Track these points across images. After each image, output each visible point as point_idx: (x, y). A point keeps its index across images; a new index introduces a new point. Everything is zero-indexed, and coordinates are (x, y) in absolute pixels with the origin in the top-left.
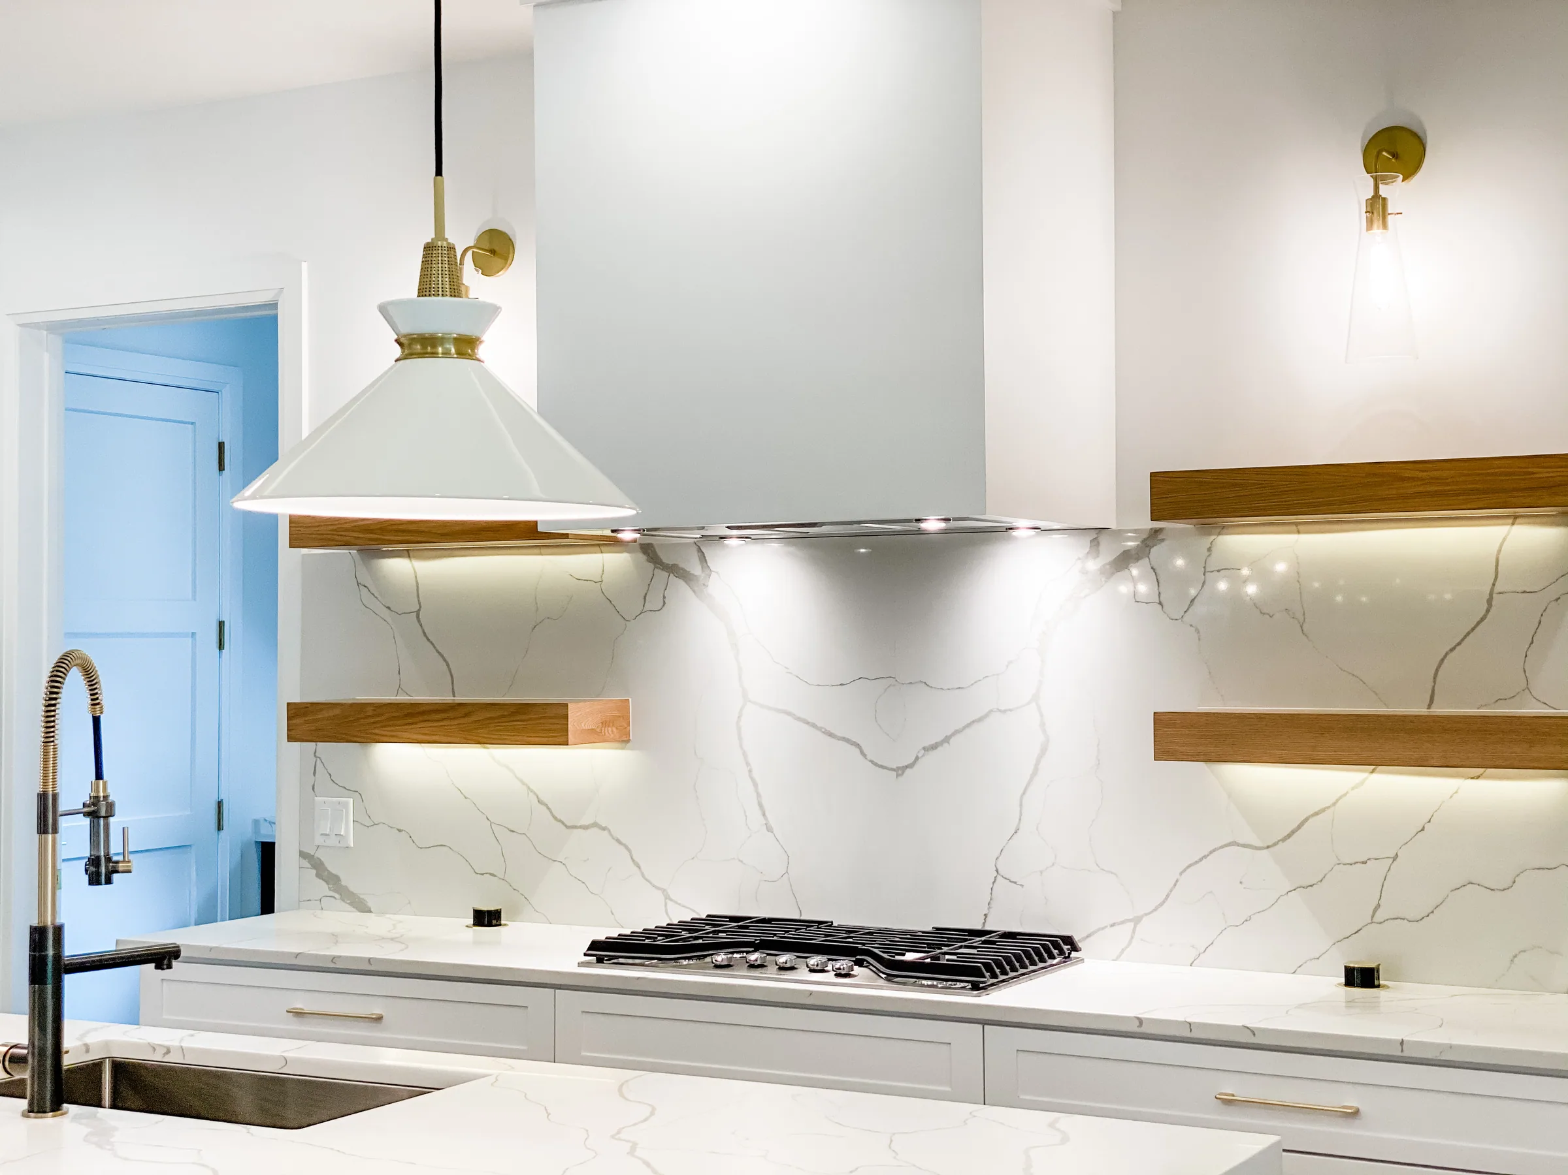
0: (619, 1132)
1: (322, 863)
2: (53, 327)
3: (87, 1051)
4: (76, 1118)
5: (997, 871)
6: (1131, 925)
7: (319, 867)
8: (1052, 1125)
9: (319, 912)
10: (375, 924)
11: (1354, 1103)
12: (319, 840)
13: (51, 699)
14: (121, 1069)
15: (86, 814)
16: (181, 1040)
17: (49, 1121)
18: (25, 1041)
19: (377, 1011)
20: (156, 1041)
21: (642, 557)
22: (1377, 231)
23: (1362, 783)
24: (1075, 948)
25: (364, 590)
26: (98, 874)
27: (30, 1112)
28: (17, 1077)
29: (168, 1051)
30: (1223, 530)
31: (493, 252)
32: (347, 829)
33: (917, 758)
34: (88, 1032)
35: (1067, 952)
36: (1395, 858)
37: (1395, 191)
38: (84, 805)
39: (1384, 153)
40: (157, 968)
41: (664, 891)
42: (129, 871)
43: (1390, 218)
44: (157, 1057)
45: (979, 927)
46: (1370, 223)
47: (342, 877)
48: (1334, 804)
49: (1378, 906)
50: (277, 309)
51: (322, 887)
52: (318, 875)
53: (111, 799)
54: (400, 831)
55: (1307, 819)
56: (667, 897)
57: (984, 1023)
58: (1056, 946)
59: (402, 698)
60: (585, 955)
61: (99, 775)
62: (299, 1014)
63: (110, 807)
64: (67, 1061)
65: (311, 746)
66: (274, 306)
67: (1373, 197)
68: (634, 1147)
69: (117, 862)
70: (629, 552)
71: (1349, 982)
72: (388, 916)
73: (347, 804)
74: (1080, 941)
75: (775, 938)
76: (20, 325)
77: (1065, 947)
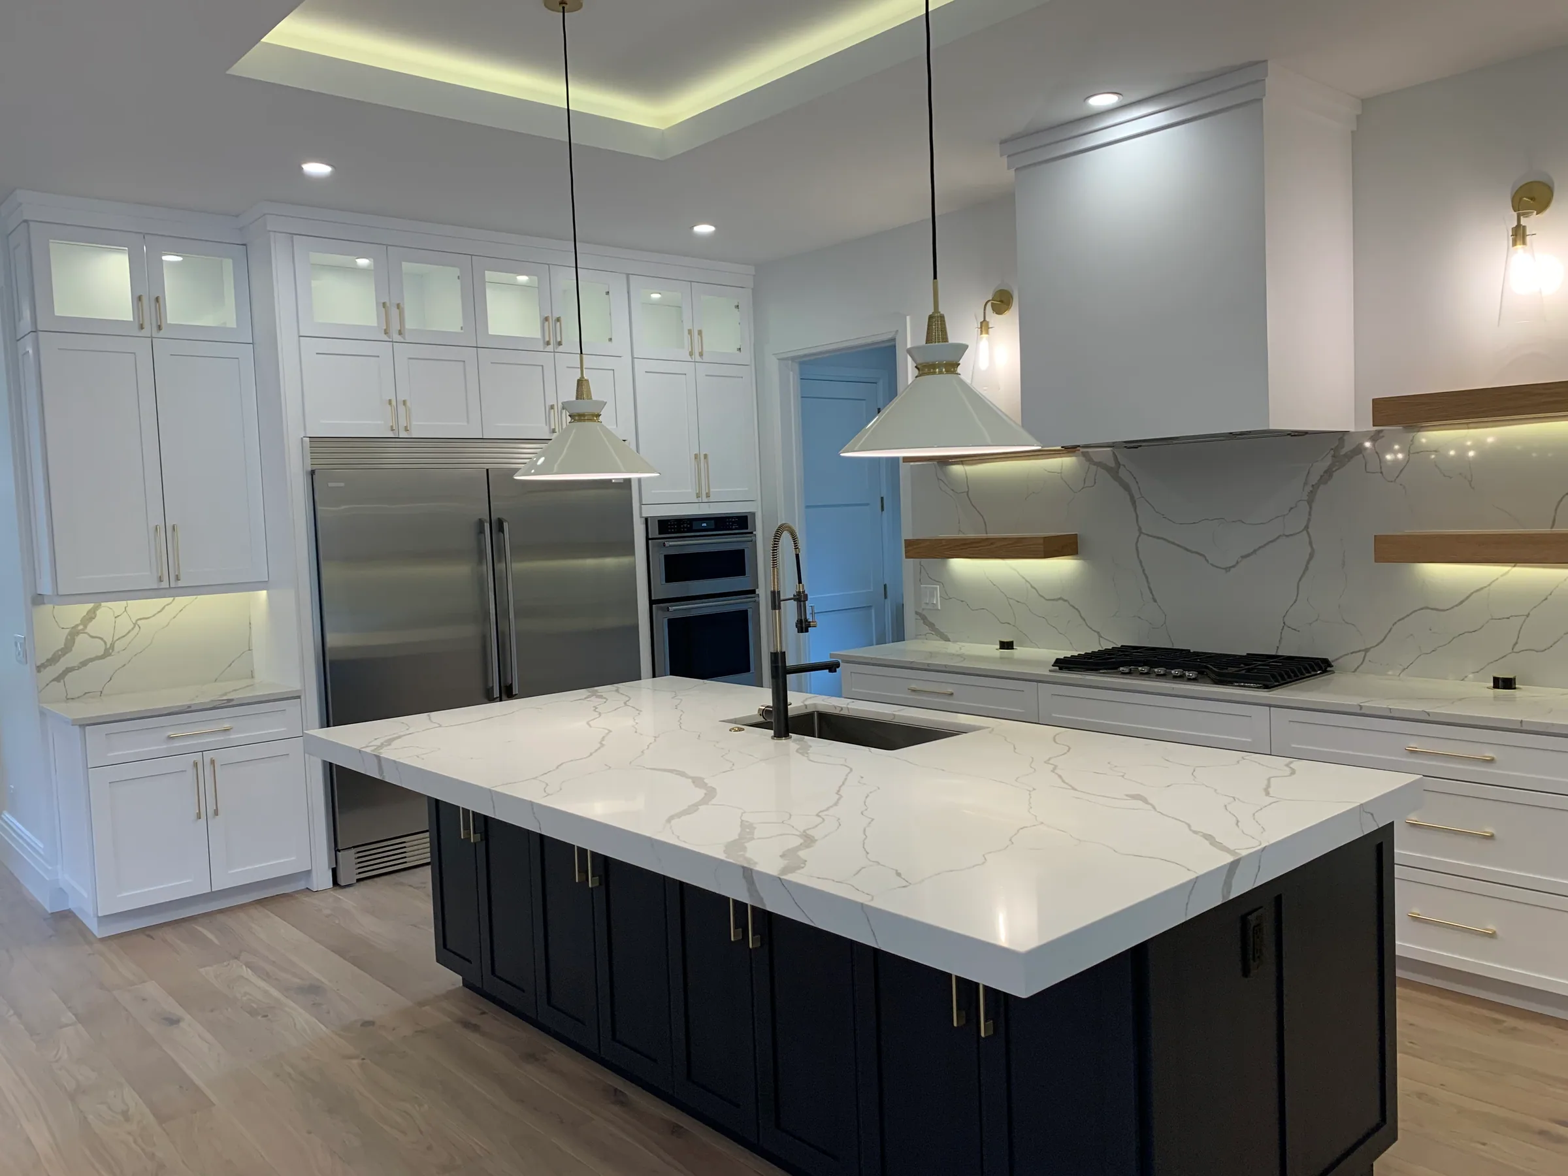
0: (1049, 759)
1: (926, 618)
2: (793, 359)
3: (806, 708)
4: (795, 741)
5: (1284, 623)
6: (1363, 653)
7: (924, 618)
8: (1287, 765)
9: (925, 641)
10: (953, 648)
11: (1491, 755)
12: (924, 606)
13: (775, 547)
14: (822, 716)
15: (795, 600)
16: (848, 704)
17: (783, 741)
18: (771, 705)
19: (950, 690)
20: (836, 704)
21: (1082, 458)
22: (1519, 247)
23: (1509, 571)
24: (1331, 666)
25: (940, 481)
26: (802, 628)
27: (775, 737)
28: (769, 720)
29: (842, 709)
30: (1420, 429)
31: (1002, 301)
32: (937, 601)
33: (1237, 563)
34: (807, 699)
35: (1324, 668)
36: (1528, 616)
37: (1531, 222)
38: (794, 595)
39: (1525, 199)
40: (830, 672)
41: (1098, 633)
42: (815, 627)
43: (1528, 238)
44: (837, 711)
45: (1273, 653)
46: (1514, 244)
47: (935, 624)
48: (1489, 585)
49: (1516, 643)
50: (895, 342)
51: (926, 629)
52: (924, 623)
53: (806, 592)
54: (962, 601)
55: (1472, 593)
56: (1100, 636)
57: (1270, 706)
58: (1317, 665)
59: (961, 536)
60: (1053, 666)
61: (800, 582)
62: (914, 691)
63: (806, 597)
64: (790, 714)
65: (918, 560)
66: (894, 340)
67: (1516, 226)
68: (1055, 767)
69: (810, 622)
70: (1076, 456)
71: (1496, 686)
72: (958, 643)
73: (936, 588)
74: (1333, 661)
75: (1156, 659)
76: (778, 359)
77: (1323, 666)
